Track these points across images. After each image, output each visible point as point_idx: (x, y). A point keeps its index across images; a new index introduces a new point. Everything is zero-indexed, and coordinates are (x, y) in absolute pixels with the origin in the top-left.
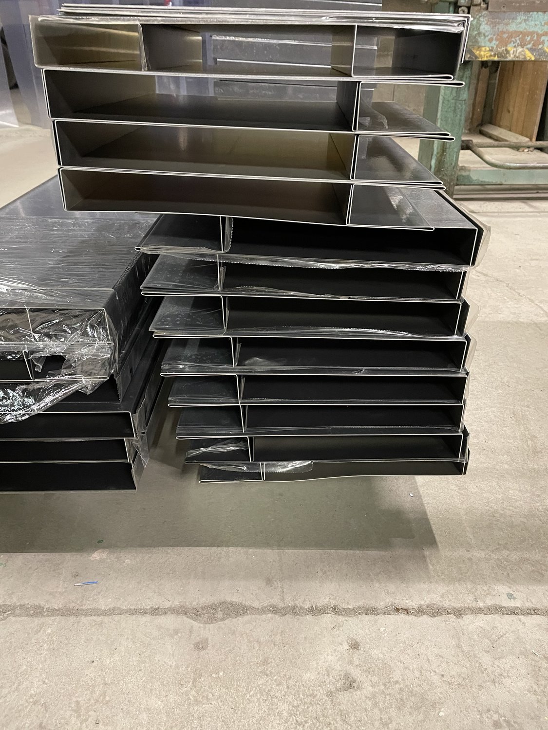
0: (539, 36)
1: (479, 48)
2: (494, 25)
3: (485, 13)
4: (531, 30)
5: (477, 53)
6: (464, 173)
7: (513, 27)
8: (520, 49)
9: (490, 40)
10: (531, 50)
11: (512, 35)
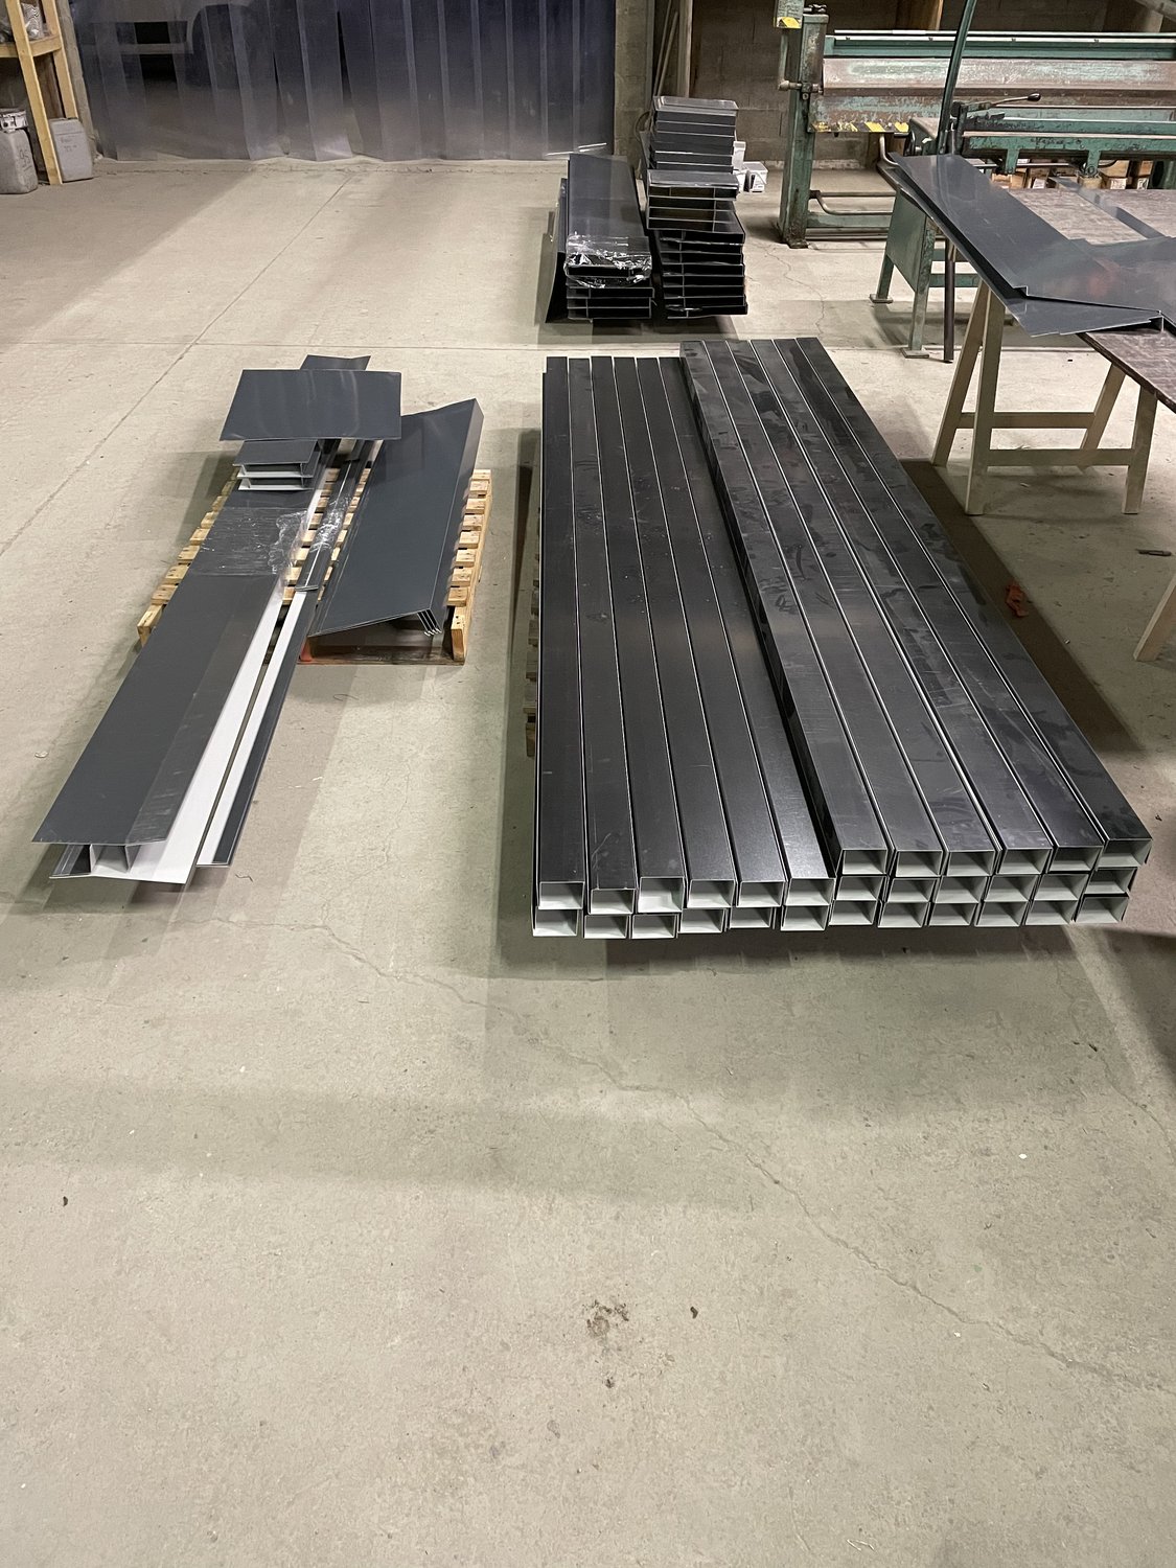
0: (860, 114)
1: (818, 123)
2: (827, 106)
3: (821, 97)
4: (855, 109)
5: (816, 127)
6: (813, 218)
7: (841, 108)
8: (847, 124)
9: (825, 118)
10: (855, 124)
11: (840, 113)
